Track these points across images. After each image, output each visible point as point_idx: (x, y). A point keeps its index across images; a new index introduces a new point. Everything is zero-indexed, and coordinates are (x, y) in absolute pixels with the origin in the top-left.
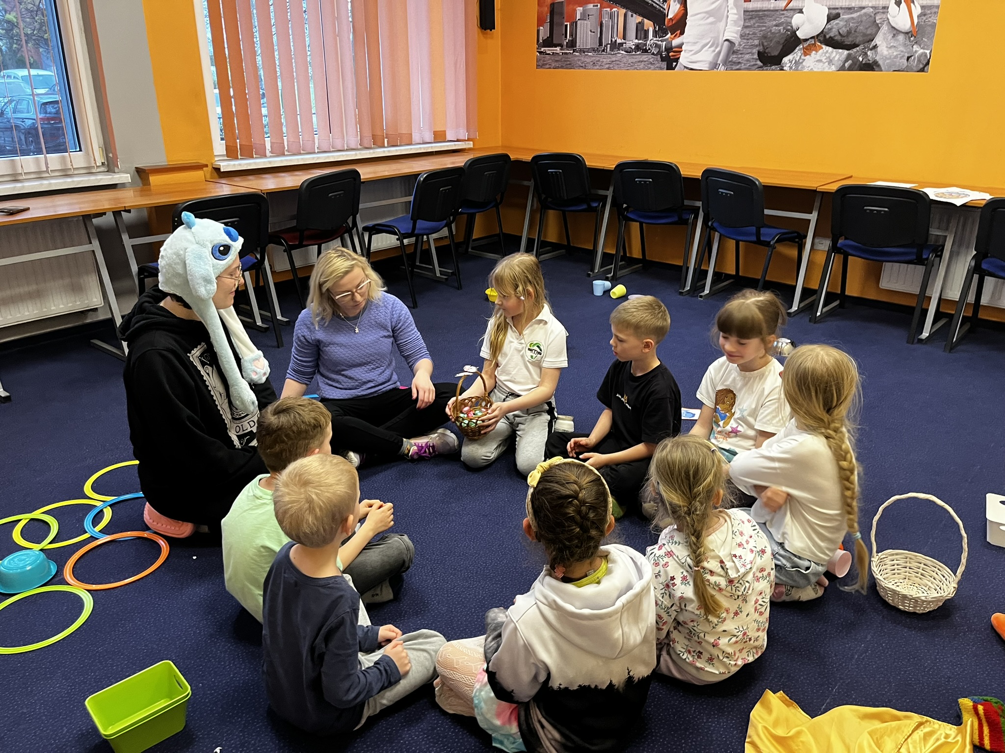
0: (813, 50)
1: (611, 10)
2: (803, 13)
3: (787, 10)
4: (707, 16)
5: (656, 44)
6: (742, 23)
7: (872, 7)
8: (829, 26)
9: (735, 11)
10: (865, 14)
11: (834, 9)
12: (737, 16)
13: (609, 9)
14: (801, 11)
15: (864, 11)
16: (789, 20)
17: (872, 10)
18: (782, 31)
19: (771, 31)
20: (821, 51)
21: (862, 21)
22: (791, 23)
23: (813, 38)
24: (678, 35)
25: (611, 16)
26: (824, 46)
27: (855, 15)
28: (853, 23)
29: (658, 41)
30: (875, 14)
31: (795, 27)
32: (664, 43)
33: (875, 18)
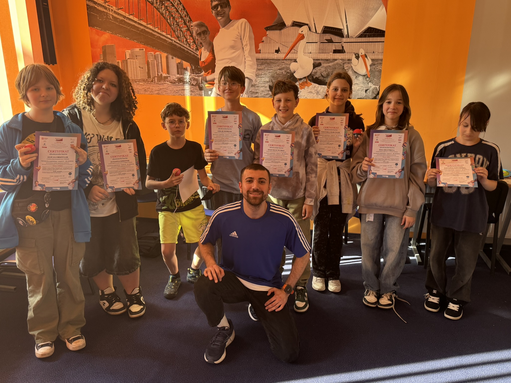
0: (306, 86)
1: (154, 53)
2: (296, 62)
3: (286, 60)
4: (231, 61)
5: (194, 78)
6: (256, 67)
7: (341, 59)
8: (314, 71)
9: (250, 59)
10: (337, 64)
11: (317, 60)
12: (252, 62)
13: (153, 53)
14: (295, 61)
15: (336, 62)
16: (288, 66)
17: (341, 61)
18: (284, 73)
19: (276, 73)
20: (311, 86)
21: (335, 68)
22: (289, 68)
23: (305, 78)
24: (210, 73)
25: (156, 57)
26: (313, 83)
27: (331, 64)
28: (330, 69)
29: (196, 76)
30: (343, 64)
31: (292, 71)
32: (200, 78)
33: (344, 66)
